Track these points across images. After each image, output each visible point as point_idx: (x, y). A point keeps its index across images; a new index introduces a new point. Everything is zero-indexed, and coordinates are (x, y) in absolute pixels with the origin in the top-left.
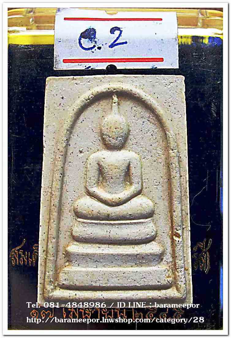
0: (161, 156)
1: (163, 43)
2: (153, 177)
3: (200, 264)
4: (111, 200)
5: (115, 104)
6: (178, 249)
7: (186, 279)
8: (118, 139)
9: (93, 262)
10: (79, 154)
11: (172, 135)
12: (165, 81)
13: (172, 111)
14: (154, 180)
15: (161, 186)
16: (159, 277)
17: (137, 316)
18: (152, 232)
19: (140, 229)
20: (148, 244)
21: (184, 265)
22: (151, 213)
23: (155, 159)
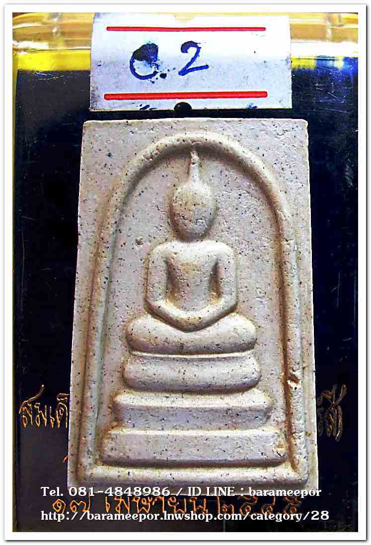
0: (267, 250)
1: (267, 67)
2: (255, 284)
3: (327, 425)
4: (186, 322)
5: (194, 165)
6: (294, 401)
7: (307, 450)
8: (199, 222)
9: (157, 422)
10: (136, 245)
11: (287, 216)
12: (277, 129)
13: (286, 178)
14: (257, 288)
15: (268, 299)
16: (263, 446)
17: (225, 509)
18: (253, 373)
19: (234, 368)
20: (246, 393)
21: (305, 427)
22: (250, 343)
23: (258, 254)
